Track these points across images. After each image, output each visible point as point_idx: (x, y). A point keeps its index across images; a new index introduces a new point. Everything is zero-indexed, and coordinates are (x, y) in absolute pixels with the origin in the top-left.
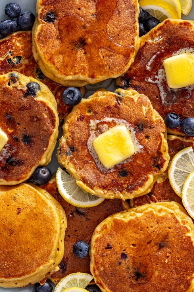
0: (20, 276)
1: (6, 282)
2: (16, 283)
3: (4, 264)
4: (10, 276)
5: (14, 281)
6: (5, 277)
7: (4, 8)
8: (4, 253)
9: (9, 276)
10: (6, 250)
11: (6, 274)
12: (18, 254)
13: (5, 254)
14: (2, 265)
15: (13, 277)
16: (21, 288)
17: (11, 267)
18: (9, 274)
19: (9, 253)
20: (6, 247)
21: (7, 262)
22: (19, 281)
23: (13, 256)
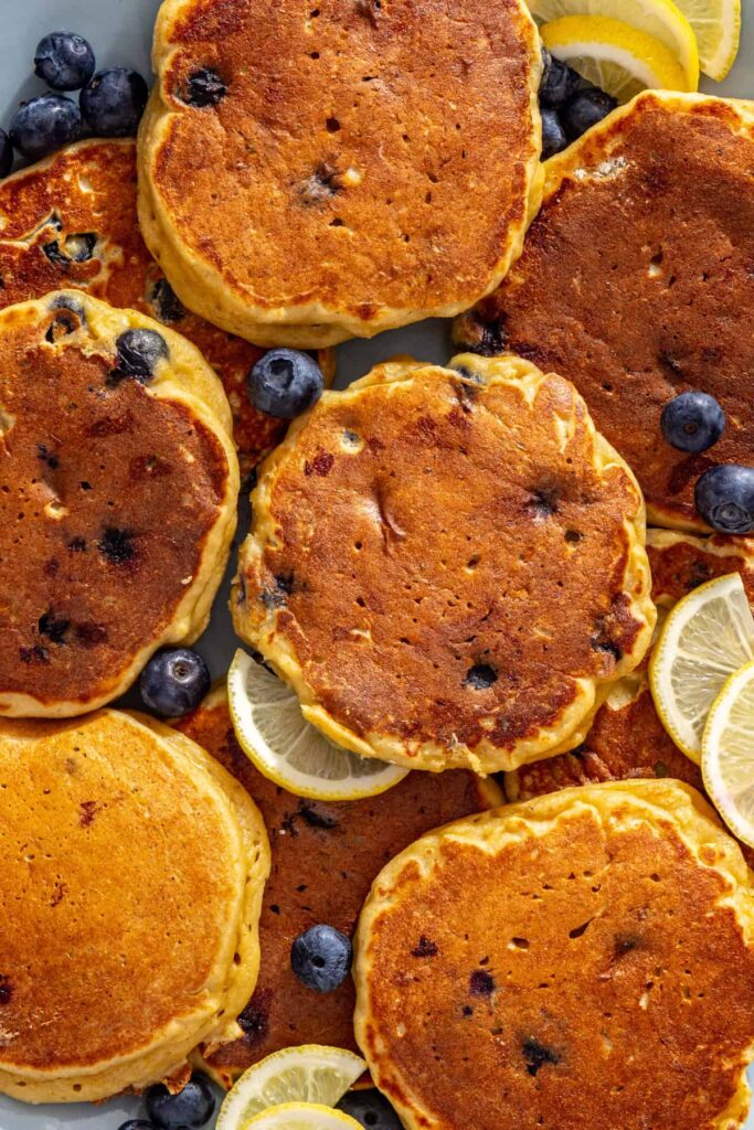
0: (91, 1059)
1: (36, 1083)
2: (77, 1087)
3: (30, 1015)
4: (51, 1060)
5: (69, 1079)
6: (36, 1064)
7: (33, 55)
8: (29, 974)
9: (49, 1060)
10: (37, 962)
11: (37, 1052)
12: (84, 976)
13: (34, 977)
14: (21, 1017)
15: (65, 1062)
16: (94, 1103)
17: (57, 1026)
18: (50, 1054)
19: (50, 973)
20: (38, 951)
21: (43, 1006)
22: (88, 1076)
23: (66, 986)
